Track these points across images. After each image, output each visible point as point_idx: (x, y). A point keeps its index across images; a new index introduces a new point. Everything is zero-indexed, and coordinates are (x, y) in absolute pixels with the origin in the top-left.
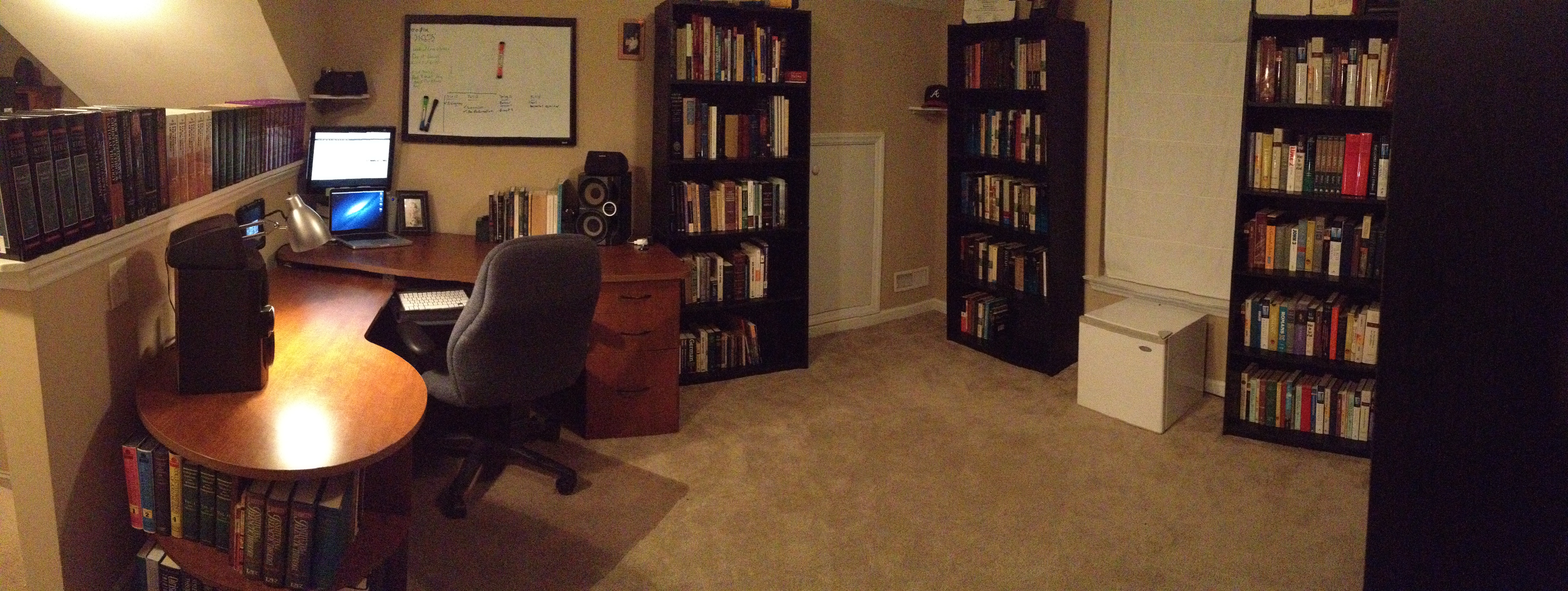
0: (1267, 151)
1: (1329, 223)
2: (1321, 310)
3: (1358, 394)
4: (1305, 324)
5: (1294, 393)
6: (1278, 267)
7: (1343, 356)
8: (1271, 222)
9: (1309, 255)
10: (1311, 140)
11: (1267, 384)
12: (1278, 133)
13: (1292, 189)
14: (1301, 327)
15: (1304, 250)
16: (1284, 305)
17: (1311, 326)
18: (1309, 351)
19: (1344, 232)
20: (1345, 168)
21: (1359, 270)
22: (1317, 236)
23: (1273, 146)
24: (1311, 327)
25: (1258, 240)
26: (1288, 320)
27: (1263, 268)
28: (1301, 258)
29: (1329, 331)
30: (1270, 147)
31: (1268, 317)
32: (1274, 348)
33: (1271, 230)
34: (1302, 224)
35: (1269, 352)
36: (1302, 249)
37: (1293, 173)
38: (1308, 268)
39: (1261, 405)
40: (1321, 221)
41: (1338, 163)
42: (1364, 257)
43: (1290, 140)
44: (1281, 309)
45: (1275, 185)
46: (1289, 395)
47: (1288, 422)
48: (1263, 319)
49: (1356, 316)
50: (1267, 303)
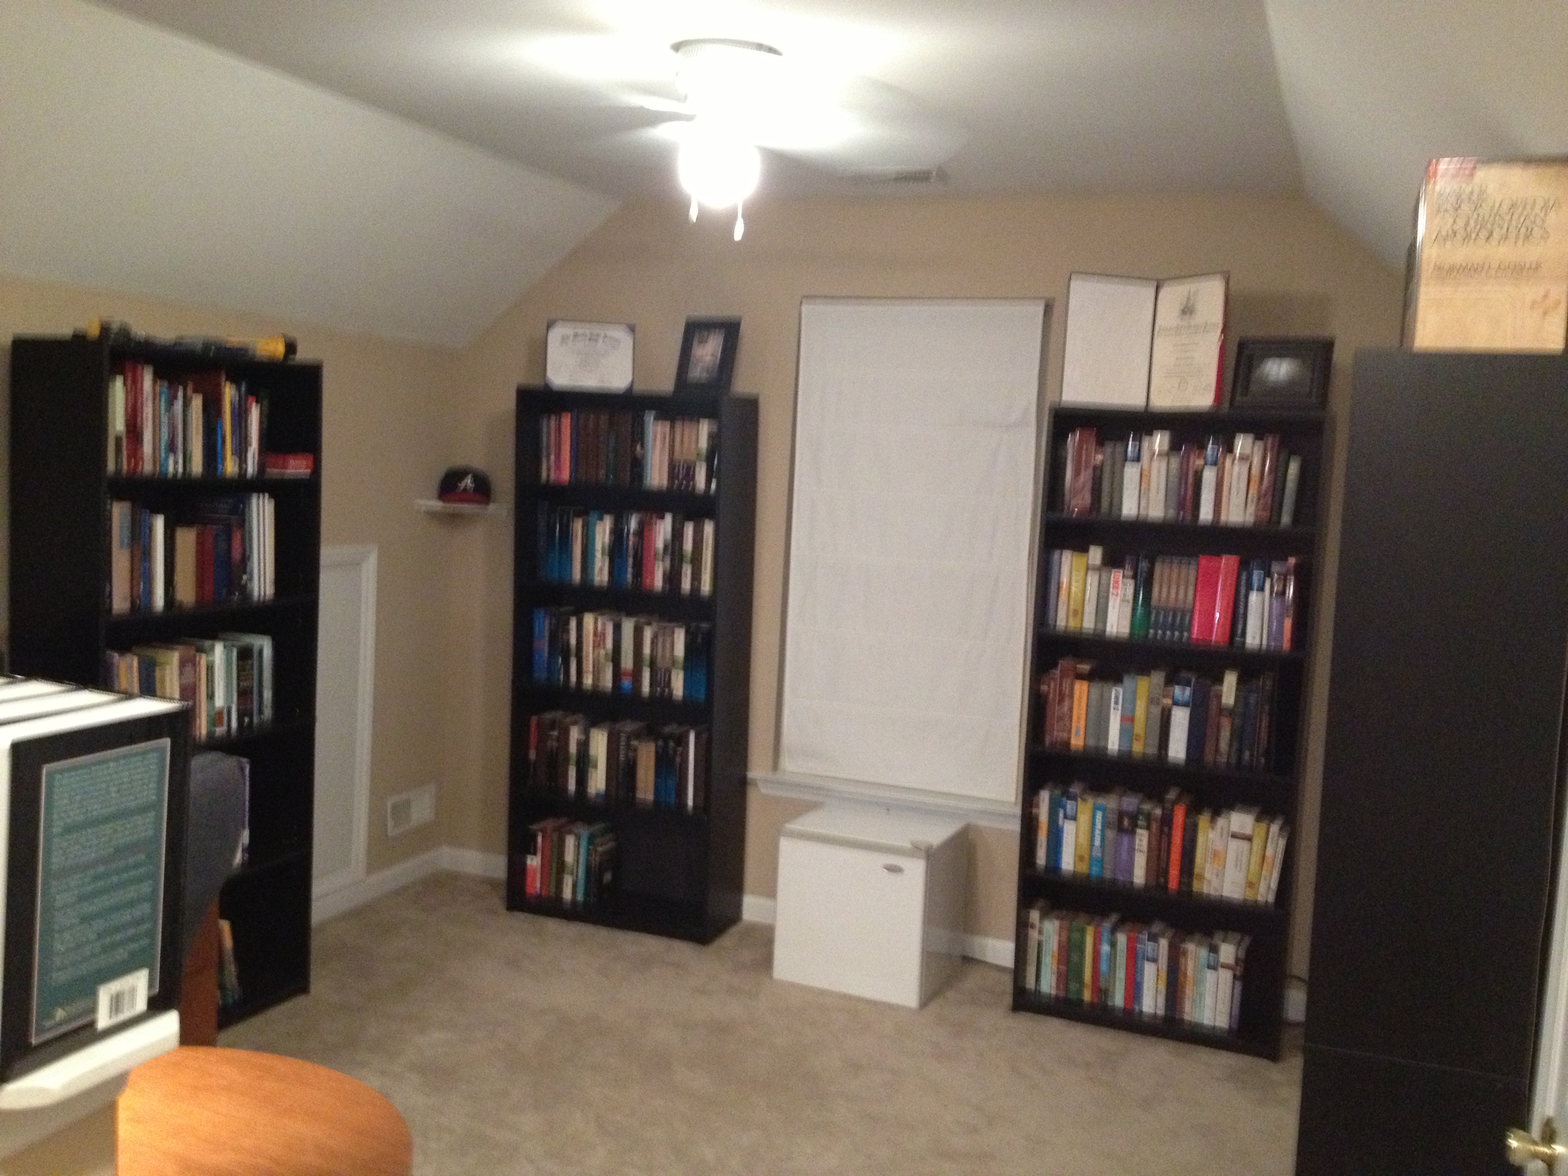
0: (1078, 576)
1: (1171, 681)
2: (1158, 812)
3: (1214, 949)
4: (1132, 832)
5: (1113, 945)
6: (1092, 742)
7: (1190, 884)
8: (1080, 677)
9: (1139, 727)
10: (1144, 565)
11: (1070, 931)
12: (1096, 554)
13: (1115, 630)
14: (1126, 839)
15: (1132, 720)
16: (1101, 801)
17: (1142, 835)
18: (1139, 876)
19: (1194, 694)
20: (1198, 604)
21: (1217, 750)
22: (1152, 701)
23: (1088, 569)
24: (1142, 838)
25: (1061, 700)
26: (1106, 825)
27: (1067, 743)
28: (1126, 732)
29: (1169, 844)
30: (1082, 573)
31: (1074, 818)
32: (1083, 868)
33: (1081, 689)
34: (1127, 681)
35: (1075, 874)
36: (1128, 720)
37: (1117, 609)
38: (1138, 748)
39: (1059, 962)
40: (1158, 678)
41: (1186, 596)
42: (1225, 734)
43: (1112, 561)
44: (1095, 809)
45: (1089, 624)
46: (1105, 948)
47: (1102, 992)
48: (1066, 821)
49: (1213, 820)
50: (1074, 798)
